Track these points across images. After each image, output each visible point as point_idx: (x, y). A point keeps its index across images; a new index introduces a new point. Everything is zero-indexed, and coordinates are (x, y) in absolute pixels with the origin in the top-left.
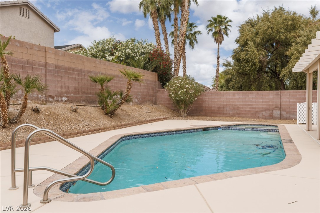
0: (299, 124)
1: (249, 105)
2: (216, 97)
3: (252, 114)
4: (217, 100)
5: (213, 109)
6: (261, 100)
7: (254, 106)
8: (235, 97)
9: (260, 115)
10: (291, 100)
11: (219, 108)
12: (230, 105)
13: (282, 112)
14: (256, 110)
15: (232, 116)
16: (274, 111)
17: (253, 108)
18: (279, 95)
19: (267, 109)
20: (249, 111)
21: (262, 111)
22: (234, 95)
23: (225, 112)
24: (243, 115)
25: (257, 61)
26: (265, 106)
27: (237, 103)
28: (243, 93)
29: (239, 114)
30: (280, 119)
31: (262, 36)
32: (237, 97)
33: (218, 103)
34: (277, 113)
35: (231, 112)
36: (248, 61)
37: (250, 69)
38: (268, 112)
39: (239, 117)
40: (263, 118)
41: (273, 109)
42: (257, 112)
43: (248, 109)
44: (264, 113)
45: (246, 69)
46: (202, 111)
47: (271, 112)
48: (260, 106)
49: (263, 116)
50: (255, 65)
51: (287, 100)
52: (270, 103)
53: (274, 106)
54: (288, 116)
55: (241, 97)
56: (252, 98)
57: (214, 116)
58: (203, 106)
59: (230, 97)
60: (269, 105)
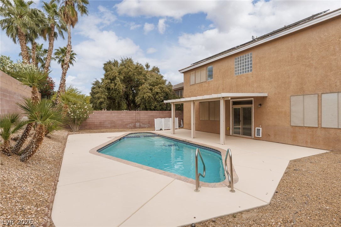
0: (157, 130)
1: (121, 120)
2: (98, 115)
3: (123, 126)
4: (98, 117)
5: (96, 123)
6: (129, 117)
7: (124, 121)
8: (112, 115)
9: (128, 126)
10: (145, 117)
11: (101, 123)
12: (108, 120)
13: (141, 124)
14: (126, 123)
15: (110, 128)
16: (136, 123)
17: (124, 122)
18: (139, 113)
19: (133, 122)
20: (121, 124)
21: (129, 124)
22: (111, 114)
23: (105, 126)
24: (118, 127)
25: (121, 90)
26: (131, 121)
27: (113, 119)
28: (117, 112)
29: (115, 126)
30: (140, 128)
31: (124, 75)
32: (113, 115)
33: (100, 119)
34: (137, 124)
35: (109, 126)
36: (115, 90)
37: (116, 96)
38: (133, 124)
39: (115, 128)
40: (130, 128)
41: (136, 122)
42: (126, 124)
43: (121, 123)
44: (130, 125)
45: (113, 96)
46: (86, 125)
47: (134, 124)
48: (128, 121)
49: (130, 126)
50: (119, 93)
51: (143, 116)
52: (134, 119)
53: (136, 121)
54: (143, 126)
55: (116, 115)
56: (123, 115)
57: (96, 129)
58: (88, 122)
59: (109, 115)
60: (134, 120)
